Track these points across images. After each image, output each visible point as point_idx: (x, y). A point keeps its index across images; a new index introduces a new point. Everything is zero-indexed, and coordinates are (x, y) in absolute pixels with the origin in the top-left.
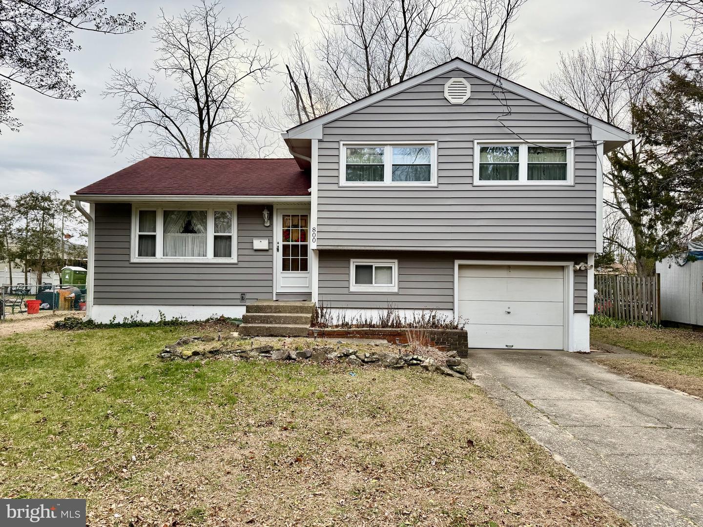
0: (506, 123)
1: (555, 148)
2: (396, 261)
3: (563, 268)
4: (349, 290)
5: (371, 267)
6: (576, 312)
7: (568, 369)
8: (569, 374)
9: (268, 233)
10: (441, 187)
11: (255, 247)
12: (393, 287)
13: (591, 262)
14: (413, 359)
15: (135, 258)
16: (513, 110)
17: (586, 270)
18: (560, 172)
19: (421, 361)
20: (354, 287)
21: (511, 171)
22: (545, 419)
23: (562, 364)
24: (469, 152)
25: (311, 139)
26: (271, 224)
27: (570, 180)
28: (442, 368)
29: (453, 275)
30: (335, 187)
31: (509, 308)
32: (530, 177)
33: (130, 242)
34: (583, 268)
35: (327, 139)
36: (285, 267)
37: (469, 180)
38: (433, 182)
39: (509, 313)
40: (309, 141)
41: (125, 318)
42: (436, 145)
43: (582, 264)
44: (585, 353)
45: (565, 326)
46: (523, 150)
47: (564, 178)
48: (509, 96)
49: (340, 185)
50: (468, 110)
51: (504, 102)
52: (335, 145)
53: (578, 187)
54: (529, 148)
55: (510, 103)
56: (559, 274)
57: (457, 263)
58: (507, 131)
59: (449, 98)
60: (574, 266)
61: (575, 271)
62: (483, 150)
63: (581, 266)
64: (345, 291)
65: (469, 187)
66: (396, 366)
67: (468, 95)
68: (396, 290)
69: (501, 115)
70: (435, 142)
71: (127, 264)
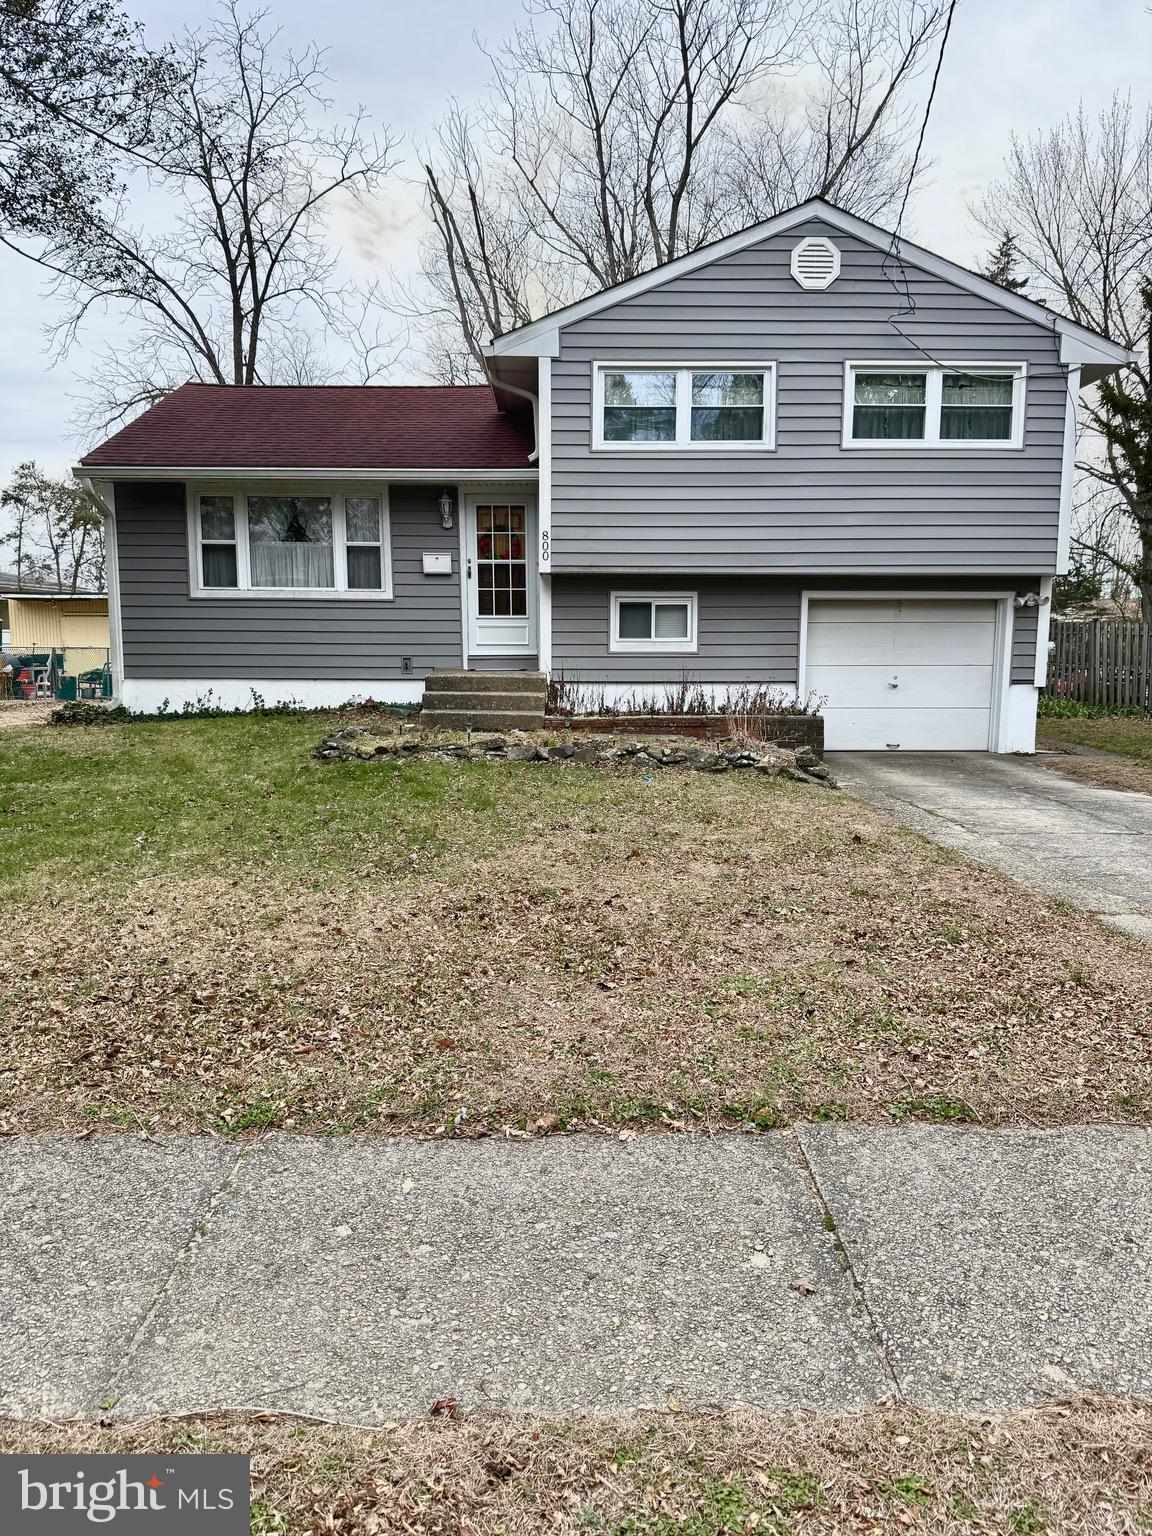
0: (906, 329)
1: (991, 377)
2: (695, 595)
3: (995, 603)
4: (608, 649)
5: (648, 606)
6: (1014, 682)
7: (995, 776)
8: (996, 781)
9: (449, 542)
10: (783, 453)
11: (428, 569)
12: (690, 644)
13: (1047, 592)
14: (742, 757)
15: (199, 590)
16: (920, 302)
17: (1036, 607)
18: (997, 423)
19: (754, 760)
20: (617, 644)
21: (910, 422)
22: (958, 827)
23: (985, 770)
24: (835, 384)
25: (537, 358)
26: (456, 524)
27: (1016, 440)
28: (791, 770)
29: (799, 620)
30: (583, 452)
31: (896, 678)
32: (945, 434)
33: (186, 559)
34: (1031, 604)
35: (569, 356)
36: (485, 608)
37: (833, 439)
38: (768, 441)
39: (895, 686)
40: (534, 361)
41: (188, 704)
42: (774, 369)
43: (1030, 595)
44: (1027, 754)
45: (994, 710)
46: (934, 382)
47: (1006, 435)
48: (911, 275)
49: (594, 448)
50: (834, 301)
51: (902, 288)
52: (583, 369)
53: (1031, 453)
54: (946, 378)
55: (913, 288)
56: (987, 615)
57: (806, 597)
58: (905, 343)
59: (800, 278)
60: (1015, 600)
61: (1017, 609)
62: (861, 380)
63: (1027, 599)
64: (601, 651)
65: (834, 452)
66: (714, 768)
67: (836, 272)
68: (693, 648)
69: (896, 312)
70: (773, 364)
71: (182, 601)
